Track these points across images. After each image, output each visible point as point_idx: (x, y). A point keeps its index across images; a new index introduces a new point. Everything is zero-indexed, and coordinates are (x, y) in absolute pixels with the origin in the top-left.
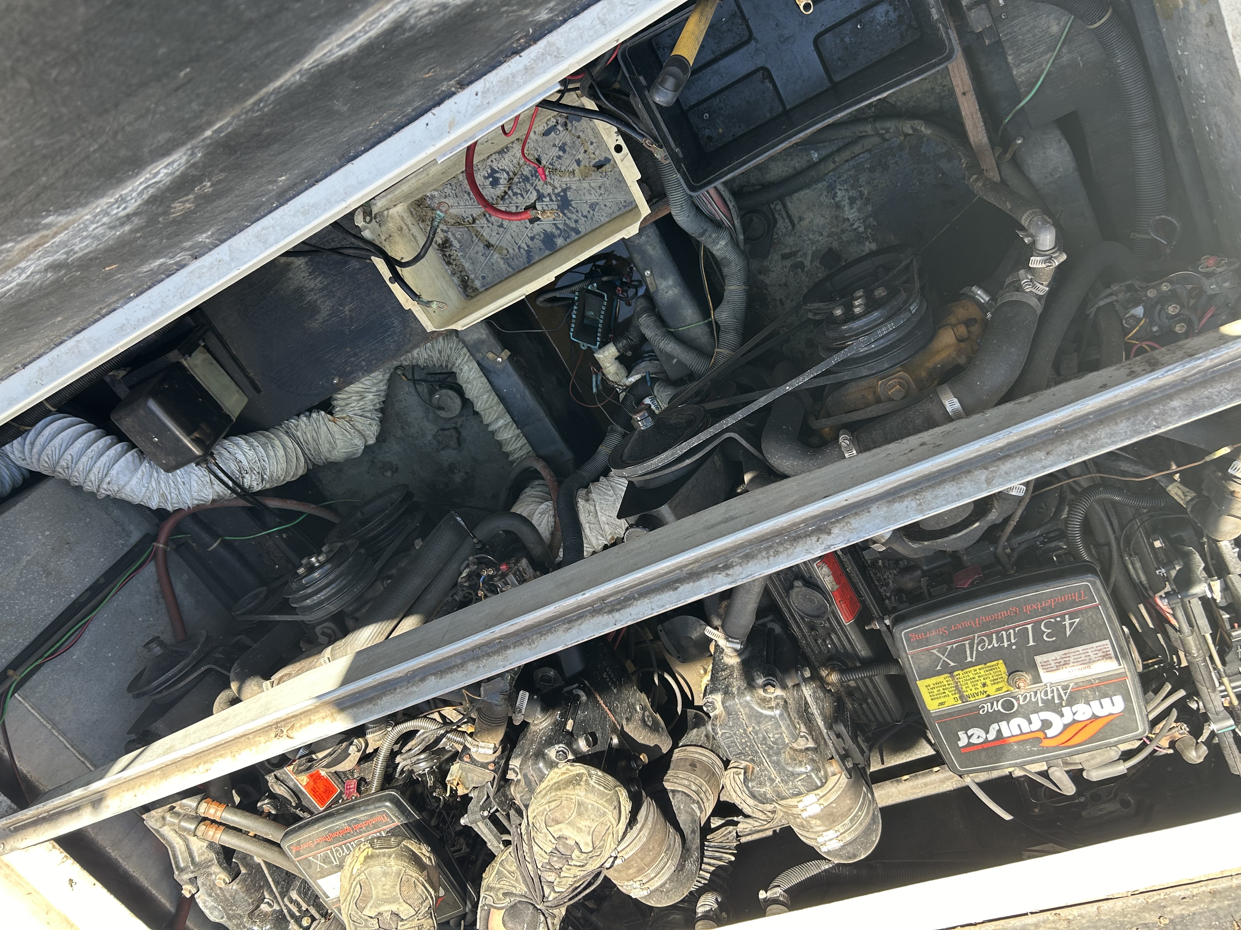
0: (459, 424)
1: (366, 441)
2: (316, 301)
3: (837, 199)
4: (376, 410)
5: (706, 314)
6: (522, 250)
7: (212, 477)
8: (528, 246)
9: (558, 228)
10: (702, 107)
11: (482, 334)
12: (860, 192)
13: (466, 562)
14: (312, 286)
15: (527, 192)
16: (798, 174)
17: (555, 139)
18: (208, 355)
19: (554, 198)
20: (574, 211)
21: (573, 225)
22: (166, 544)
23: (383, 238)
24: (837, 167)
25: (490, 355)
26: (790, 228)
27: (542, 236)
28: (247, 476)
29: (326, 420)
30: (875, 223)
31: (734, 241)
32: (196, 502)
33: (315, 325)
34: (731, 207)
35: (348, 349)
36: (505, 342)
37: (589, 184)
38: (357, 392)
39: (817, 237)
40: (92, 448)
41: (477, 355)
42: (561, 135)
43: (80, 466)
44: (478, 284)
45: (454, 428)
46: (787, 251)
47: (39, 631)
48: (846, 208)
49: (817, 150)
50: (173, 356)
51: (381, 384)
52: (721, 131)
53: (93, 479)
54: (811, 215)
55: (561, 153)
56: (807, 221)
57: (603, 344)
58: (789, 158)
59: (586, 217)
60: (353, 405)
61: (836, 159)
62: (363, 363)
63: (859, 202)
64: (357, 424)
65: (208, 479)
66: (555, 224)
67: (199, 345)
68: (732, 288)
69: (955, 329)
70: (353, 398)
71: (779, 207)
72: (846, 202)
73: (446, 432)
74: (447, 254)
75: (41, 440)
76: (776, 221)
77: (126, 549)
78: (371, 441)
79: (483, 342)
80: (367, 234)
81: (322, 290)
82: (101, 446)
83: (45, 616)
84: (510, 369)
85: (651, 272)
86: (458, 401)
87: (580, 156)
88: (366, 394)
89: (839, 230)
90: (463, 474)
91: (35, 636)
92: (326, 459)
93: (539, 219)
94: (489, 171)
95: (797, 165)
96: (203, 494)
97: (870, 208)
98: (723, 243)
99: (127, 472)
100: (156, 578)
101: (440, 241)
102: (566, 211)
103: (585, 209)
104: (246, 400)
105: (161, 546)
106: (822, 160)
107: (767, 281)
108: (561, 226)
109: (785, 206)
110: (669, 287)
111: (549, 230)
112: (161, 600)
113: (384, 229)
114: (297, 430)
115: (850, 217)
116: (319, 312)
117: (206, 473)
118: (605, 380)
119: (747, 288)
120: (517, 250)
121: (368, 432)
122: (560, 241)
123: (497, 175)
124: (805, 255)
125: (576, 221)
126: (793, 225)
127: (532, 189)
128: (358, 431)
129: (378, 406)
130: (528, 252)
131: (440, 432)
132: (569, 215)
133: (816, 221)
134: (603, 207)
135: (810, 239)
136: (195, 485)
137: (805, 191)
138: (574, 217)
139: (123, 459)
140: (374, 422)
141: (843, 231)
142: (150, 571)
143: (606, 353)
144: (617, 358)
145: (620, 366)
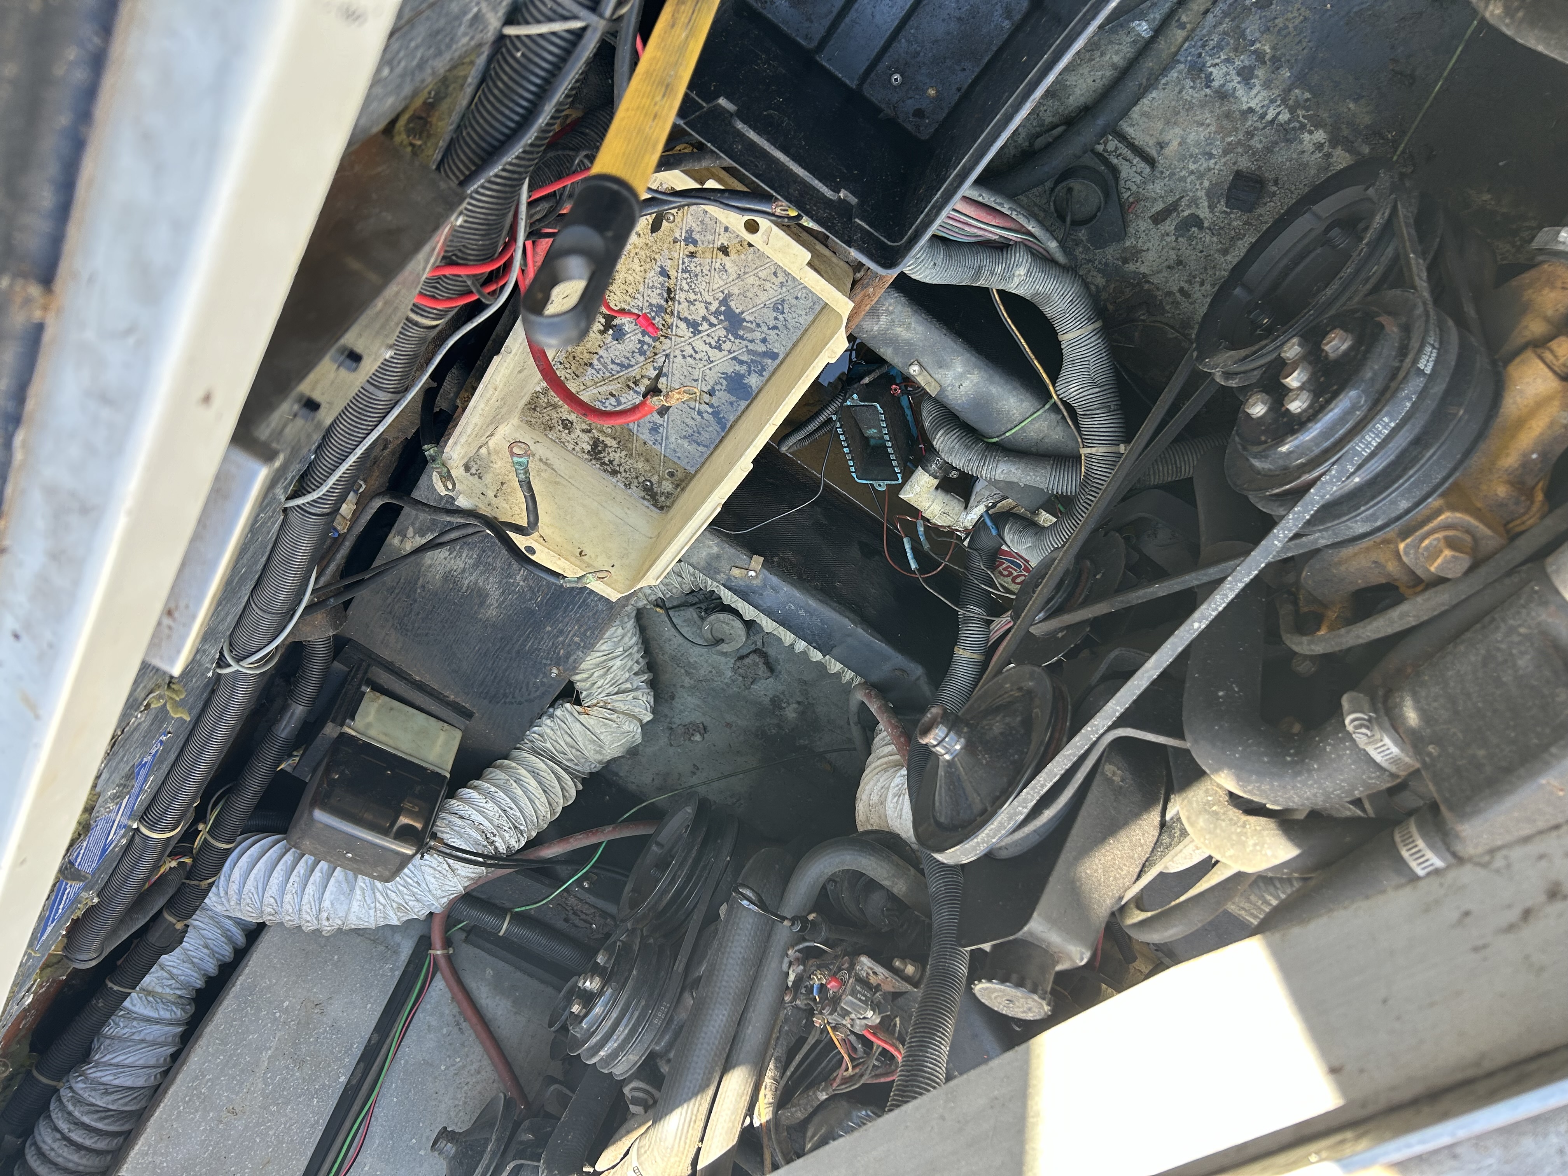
0: (759, 643)
1: (640, 721)
2: (476, 583)
3: (1216, 84)
4: (636, 674)
5: (1041, 394)
6: (705, 415)
7: (451, 861)
8: (711, 406)
9: (741, 362)
10: (881, 67)
11: (709, 547)
12: (1255, 52)
13: (786, 960)
14: (462, 566)
15: (670, 327)
16: (1124, 73)
17: (672, 230)
18: (384, 699)
19: (713, 320)
20: (753, 326)
21: (761, 348)
22: (448, 943)
23: (491, 494)
24: (1193, 30)
25: (736, 572)
26: (1148, 170)
27: (725, 383)
28: (496, 838)
29: (576, 714)
30: (1307, 95)
31: (1043, 259)
32: (445, 900)
33: (491, 611)
34: (1008, 213)
35: (548, 628)
36: (752, 546)
37: (756, 275)
38: (598, 665)
39: (1204, 164)
40: (291, 881)
41: (718, 577)
42: (678, 219)
43: (287, 907)
44: (667, 486)
45: (755, 651)
46: (1159, 206)
47: (310, 1154)
48: (1240, 92)
49: (1142, 17)
51: (626, 639)
52: (932, 92)
53: (309, 918)
54: (1177, 130)
55: (691, 248)
56: (1175, 144)
57: (908, 475)
58: (1097, 54)
59: (775, 328)
60: (599, 684)
61: (1184, 19)
62: (577, 639)
63: (1260, 72)
64: (617, 705)
65: (446, 866)
66: (734, 358)
67: (364, 694)
68: (1070, 336)
70: (596, 674)
71: (1113, 143)
72: (1235, 81)
73: (747, 661)
74: (606, 460)
75: (234, 887)
76: (1115, 171)
77: (398, 974)
78: (648, 717)
79: (718, 557)
80: (463, 502)
81: (475, 566)
82: (302, 872)
83: (312, 1126)
84: (774, 580)
85: (921, 365)
86: (738, 624)
87: (723, 240)
88: (610, 664)
89: (1241, 136)
90: (795, 706)
91: (306, 1163)
92: (600, 762)
93: (669, 407)
95: (1116, 59)
96: (447, 888)
97: (1286, 73)
98: (1021, 271)
99: (342, 898)
100: (449, 995)
101: (588, 448)
102: (741, 333)
103: (769, 316)
104: (458, 735)
105: (439, 952)
106: (1159, 31)
107: (1143, 269)
108: (745, 358)
109: (1122, 137)
110: (961, 376)
111: (730, 371)
112: (464, 1025)
113: (488, 478)
114: (545, 741)
115: (1252, 105)
116: (487, 595)
117: (441, 859)
118: (933, 530)
119: (1097, 325)
120: (698, 418)
121: (637, 710)
122: (753, 381)
123: (615, 322)
124: (1194, 201)
125: (764, 341)
126: (1151, 162)
127: (674, 320)
128: (623, 713)
129: (636, 668)
130: (715, 414)
131: (738, 664)
132: (748, 335)
133: (1191, 138)
134: (794, 302)
135: (1192, 172)
136: (433, 880)
137: (1150, 97)
138: (758, 335)
139: (332, 880)
140: (639, 693)
141: (1250, 134)
142: (439, 988)
143: (917, 488)
144: (937, 488)
145: (947, 498)
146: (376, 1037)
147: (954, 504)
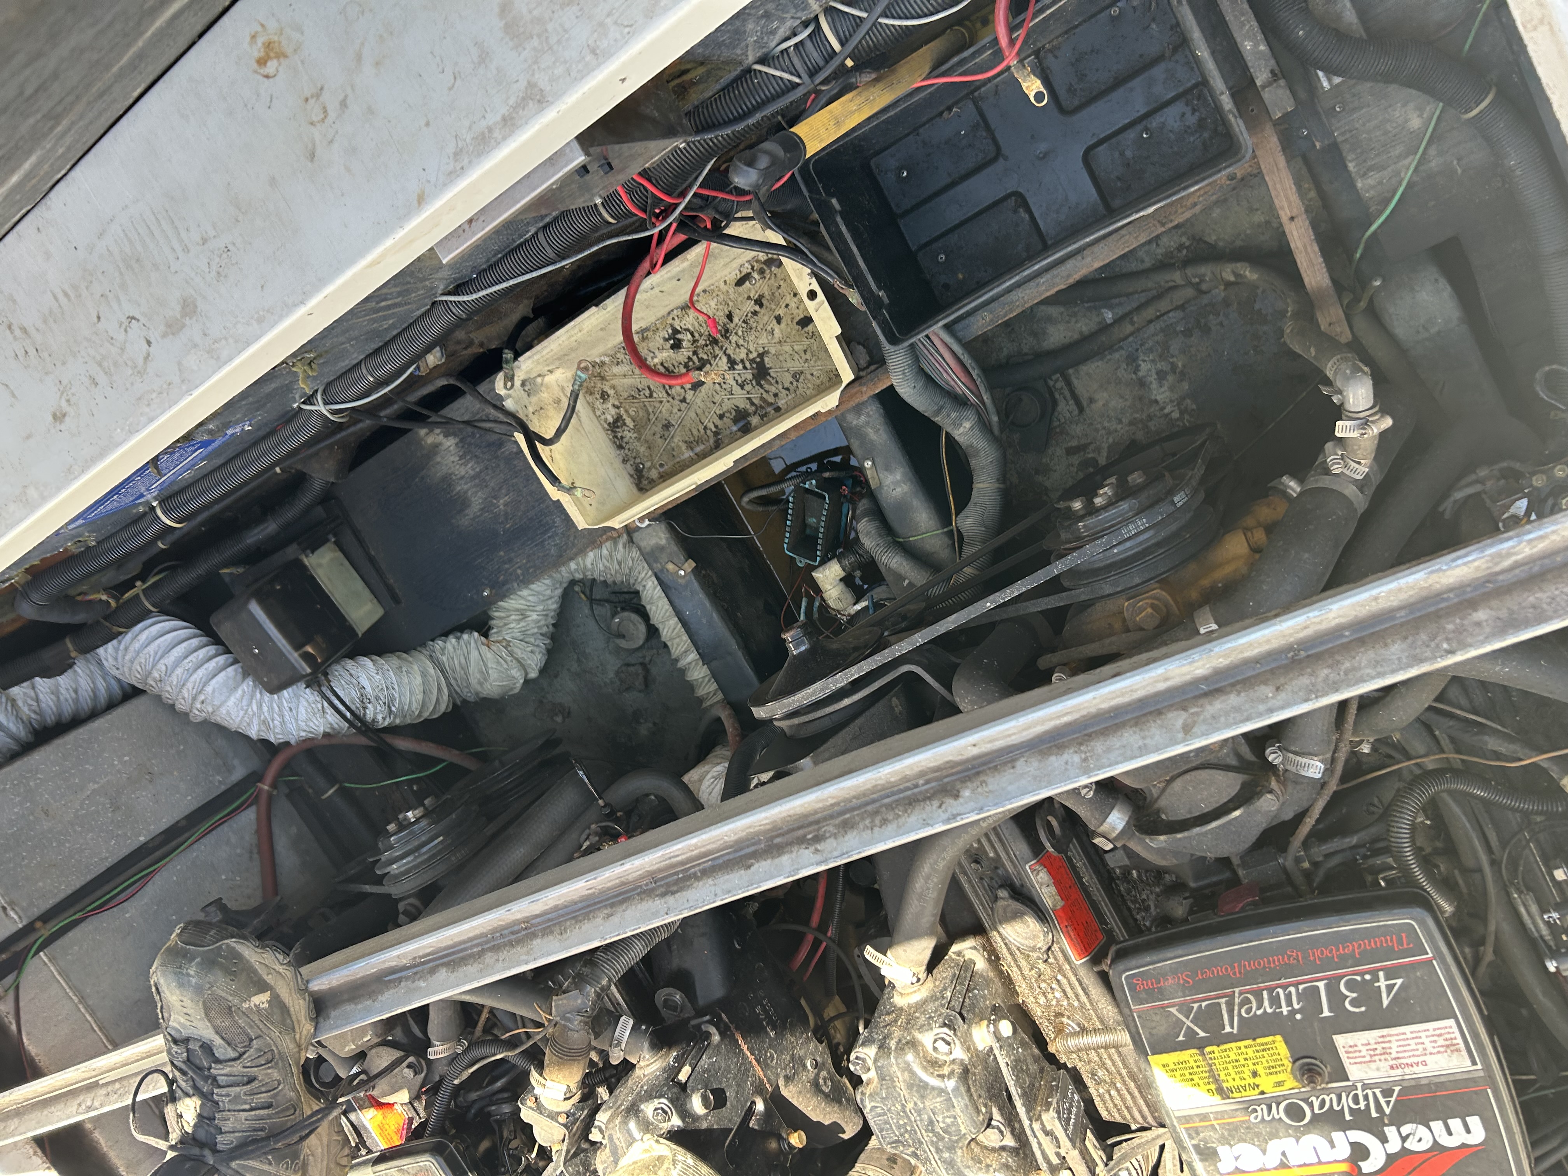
0: (647, 659)
1: (526, 674)
2: (466, 492)
3: (1141, 374)
4: (542, 634)
5: (946, 519)
6: (708, 432)
7: (326, 704)
8: (716, 427)
9: (752, 404)
10: (935, 246)
11: (660, 538)
12: (1172, 363)
13: (587, 832)
14: (463, 473)
15: (715, 357)
16: (1085, 339)
17: (750, 290)
18: (339, 554)
19: (748, 365)
20: (773, 381)
21: (771, 399)
22: (274, 786)
23: (531, 409)
24: (1138, 330)
25: (670, 566)
26: (1076, 412)
27: (734, 413)
28: (370, 706)
29: (479, 643)
30: (1194, 407)
31: (984, 425)
32: (303, 734)
33: (464, 521)
34: (975, 377)
35: (502, 553)
36: (691, 550)
37: (792, 347)
38: (518, 610)
39: (1114, 425)
40: (189, 658)
41: (655, 565)
42: (758, 285)
43: (174, 679)
44: (654, 474)
45: (641, 664)
46: (1074, 443)
47: (88, 879)
48: (1154, 386)
49: (1109, 308)
50: (291, 552)
51: (550, 602)
52: (960, 276)
53: (186, 696)
54: (1105, 395)
55: (757, 308)
56: (1101, 403)
57: (825, 561)
58: (1074, 320)
59: (787, 389)
60: (512, 626)
61: (1135, 319)
62: (519, 572)
63: (1171, 378)
64: (516, 650)
65: (320, 706)
66: (749, 399)
67: (327, 541)
68: (981, 485)
69: (1249, 534)
70: (513, 617)
71: (1061, 384)
72: (1153, 378)
73: (631, 669)
74: (619, 435)
75: (137, 645)
76: (1055, 403)
77: (223, 788)
78: (533, 675)
79: (662, 549)
80: (509, 404)
81: (473, 478)
82: (201, 657)
83: (101, 859)
84: (696, 585)
85: (873, 463)
86: (642, 628)
87: (781, 312)
88: (529, 613)
89: (1144, 417)
90: (651, 725)
92: (477, 694)
94: (670, 331)
95: (1084, 329)
96: (312, 724)
97: (1186, 386)
98: (967, 425)
99: (225, 690)
100: (255, 827)
101: (610, 420)
102: (763, 382)
103: (787, 379)
104: (381, 612)
105: (266, 788)
106: (1117, 321)
107: (1048, 484)
108: (756, 401)
109: (1069, 383)
110: (896, 483)
111: (742, 406)
112: (256, 856)
113: (534, 399)
114: (443, 654)
115: (1158, 398)
116: (469, 506)
117: (319, 699)
118: (824, 607)
119: (1002, 486)
120: (702, 431)
121: (529, 662)
122: (755, 420)
123: (679, 336)
124: (1098, 450)
125: (776, 395)
126: (1081, 410)
127: (721, 354)
128: (517, 659)
129: (545, 629)
130: (716, 434)
131: (624, 668)
132: (766, 386)
133: (1113, 404)
134: (809, 376)
135: (1104, 428)
136: (304, 712)
137: (1096, 364)
138: (773, 389)
139: (223, 674)
140: (537, 650)
141: (1150, 418)
142: (249, 817)
143: (827, 572)
144: (841, 580)
145: (845, 589)
146: (184, 823)
147: (849, 597)
